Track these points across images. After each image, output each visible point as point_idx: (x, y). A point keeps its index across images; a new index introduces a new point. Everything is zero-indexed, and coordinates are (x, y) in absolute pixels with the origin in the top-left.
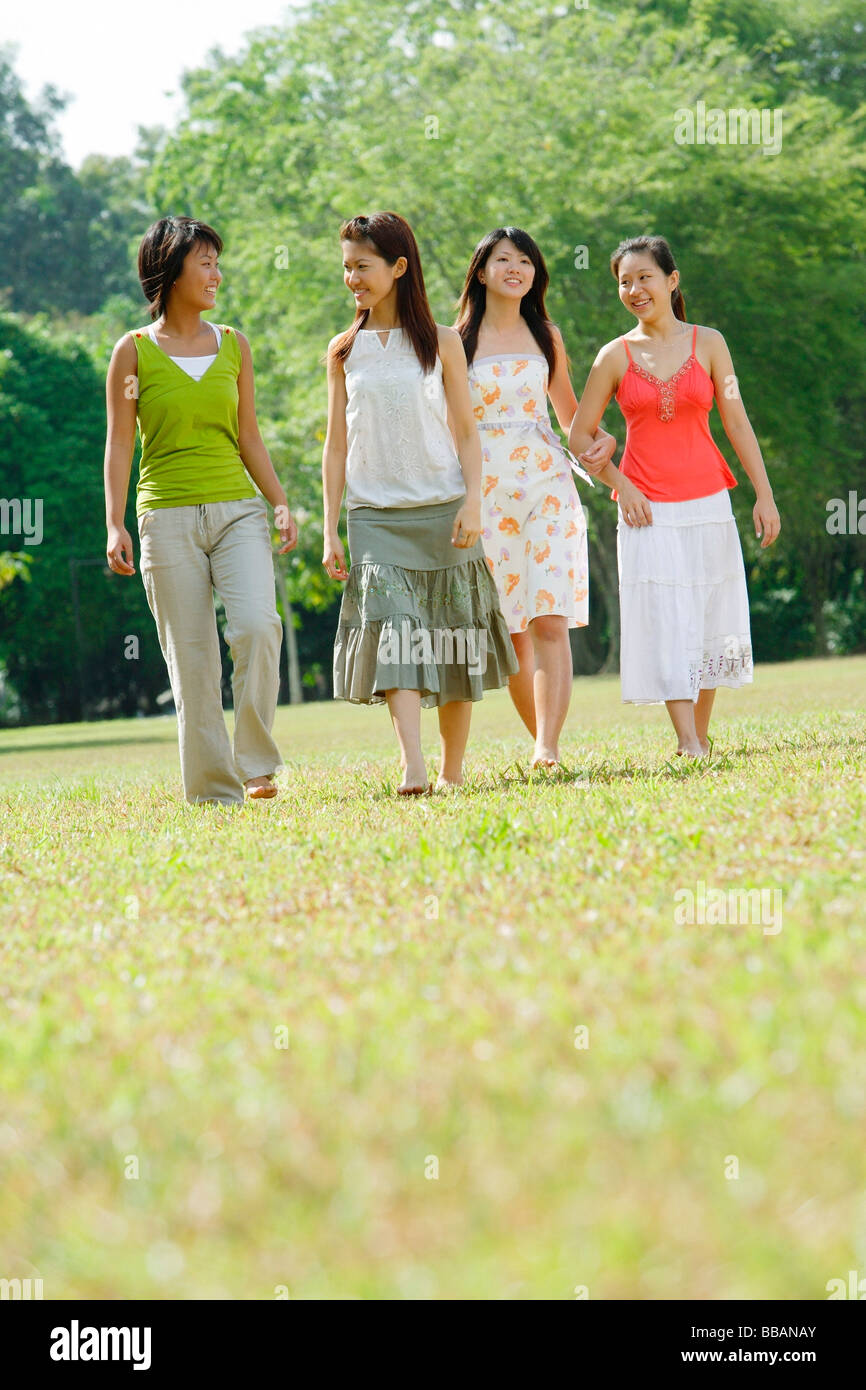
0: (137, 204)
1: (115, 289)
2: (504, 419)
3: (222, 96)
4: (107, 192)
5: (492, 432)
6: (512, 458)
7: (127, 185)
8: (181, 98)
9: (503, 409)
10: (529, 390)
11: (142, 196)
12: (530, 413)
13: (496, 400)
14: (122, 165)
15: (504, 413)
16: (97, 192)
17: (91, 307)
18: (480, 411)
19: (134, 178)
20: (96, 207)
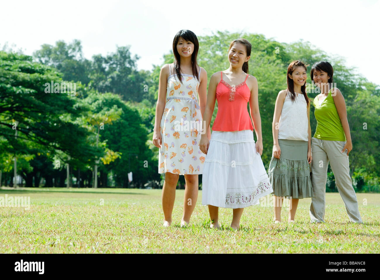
0: (151, 80)
1: (145, 98)
2: (181, 96)
3: (171, 60)
4: (146, 77)
5: (176, 100)
6: (182, 110)
7: (150, 77)
8: (163, 60)
9: (181, 92)
10: (191, 87)
11: (152, 79)
12: (191, 96)
13: (179, 88)
14: (148, 72)
15: (180, 94)
16: (143, 77)
17: (140, 101)
18: (173, 92)
19: (151, 75)
20: (142, 80)
